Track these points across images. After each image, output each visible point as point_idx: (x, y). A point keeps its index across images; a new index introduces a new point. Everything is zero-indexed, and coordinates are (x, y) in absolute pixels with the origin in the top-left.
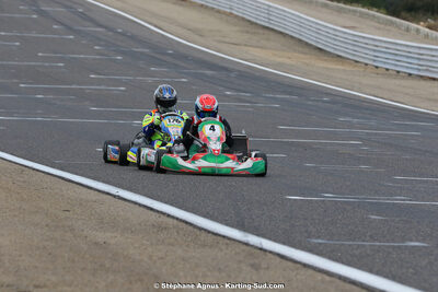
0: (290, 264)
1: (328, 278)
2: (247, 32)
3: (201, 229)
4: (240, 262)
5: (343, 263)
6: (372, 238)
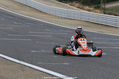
0: (32, 69)
1: (42, 73)
2: (20, 6)
3: (8, 60)
4: (19, 69)
5: (46, 69)
6: (55, 62)
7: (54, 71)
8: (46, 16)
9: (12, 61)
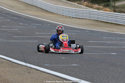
0: (39, 71)
1: (50, 75)
2: (26, 6)
3: (13, 62)
4: (25, 71)
5: (54, 71)
6: (62, 64)
7: (62, 73)
8: (53, 16)
9: (18, 64)
